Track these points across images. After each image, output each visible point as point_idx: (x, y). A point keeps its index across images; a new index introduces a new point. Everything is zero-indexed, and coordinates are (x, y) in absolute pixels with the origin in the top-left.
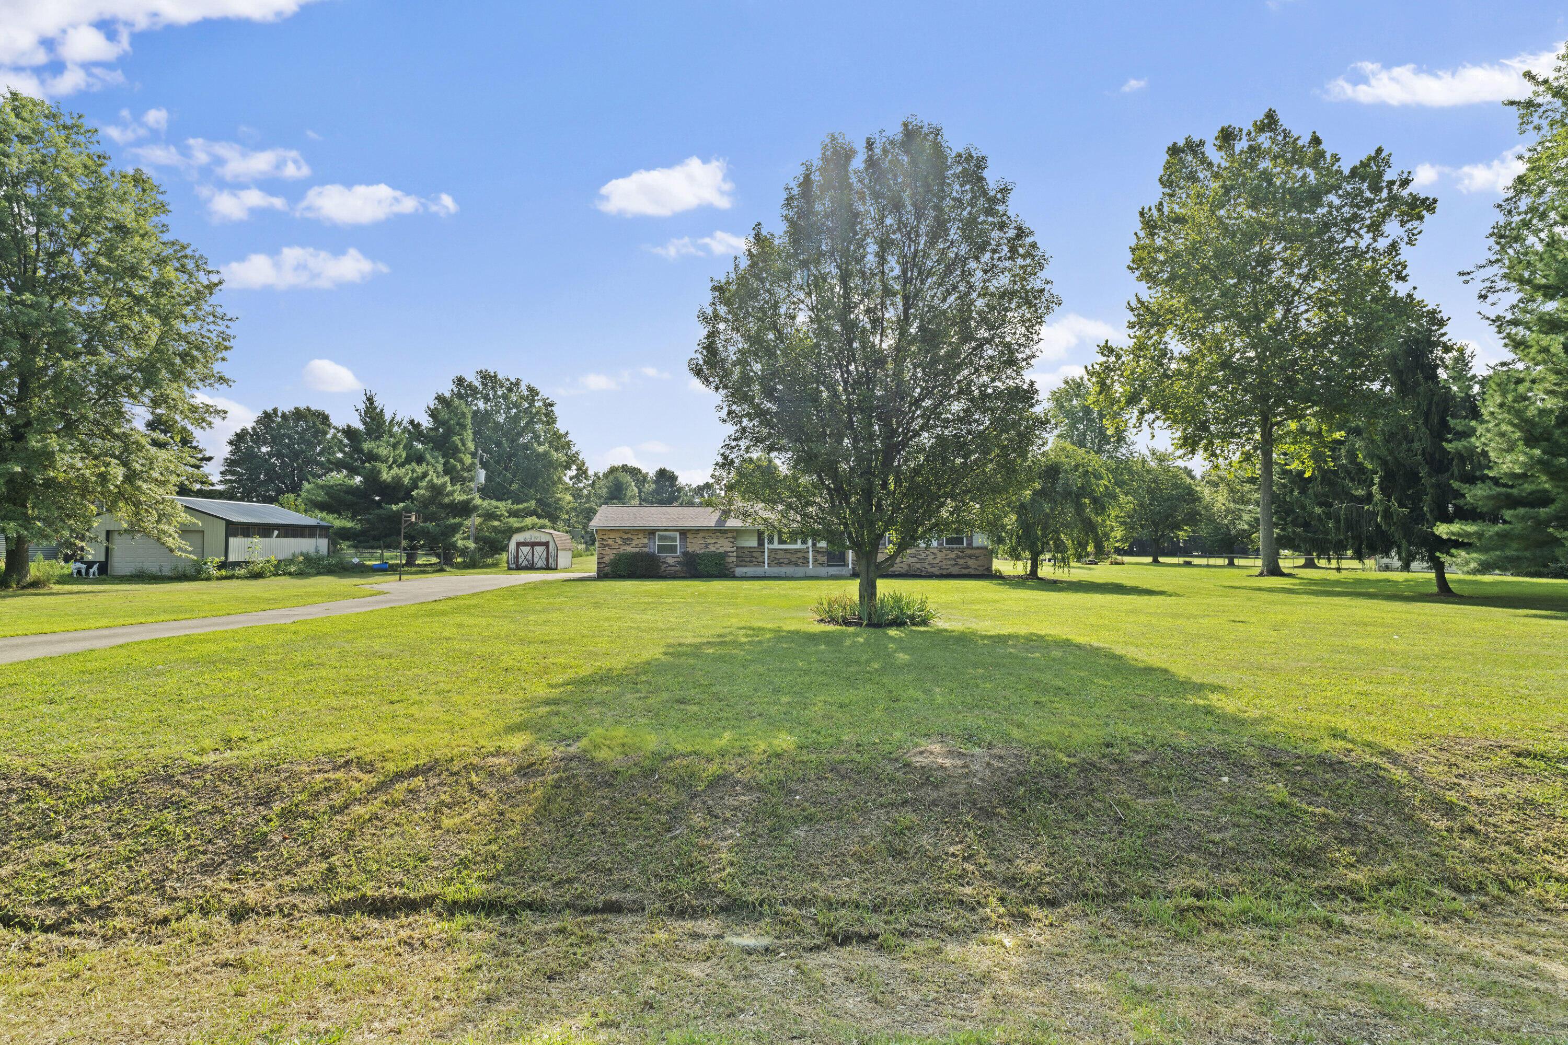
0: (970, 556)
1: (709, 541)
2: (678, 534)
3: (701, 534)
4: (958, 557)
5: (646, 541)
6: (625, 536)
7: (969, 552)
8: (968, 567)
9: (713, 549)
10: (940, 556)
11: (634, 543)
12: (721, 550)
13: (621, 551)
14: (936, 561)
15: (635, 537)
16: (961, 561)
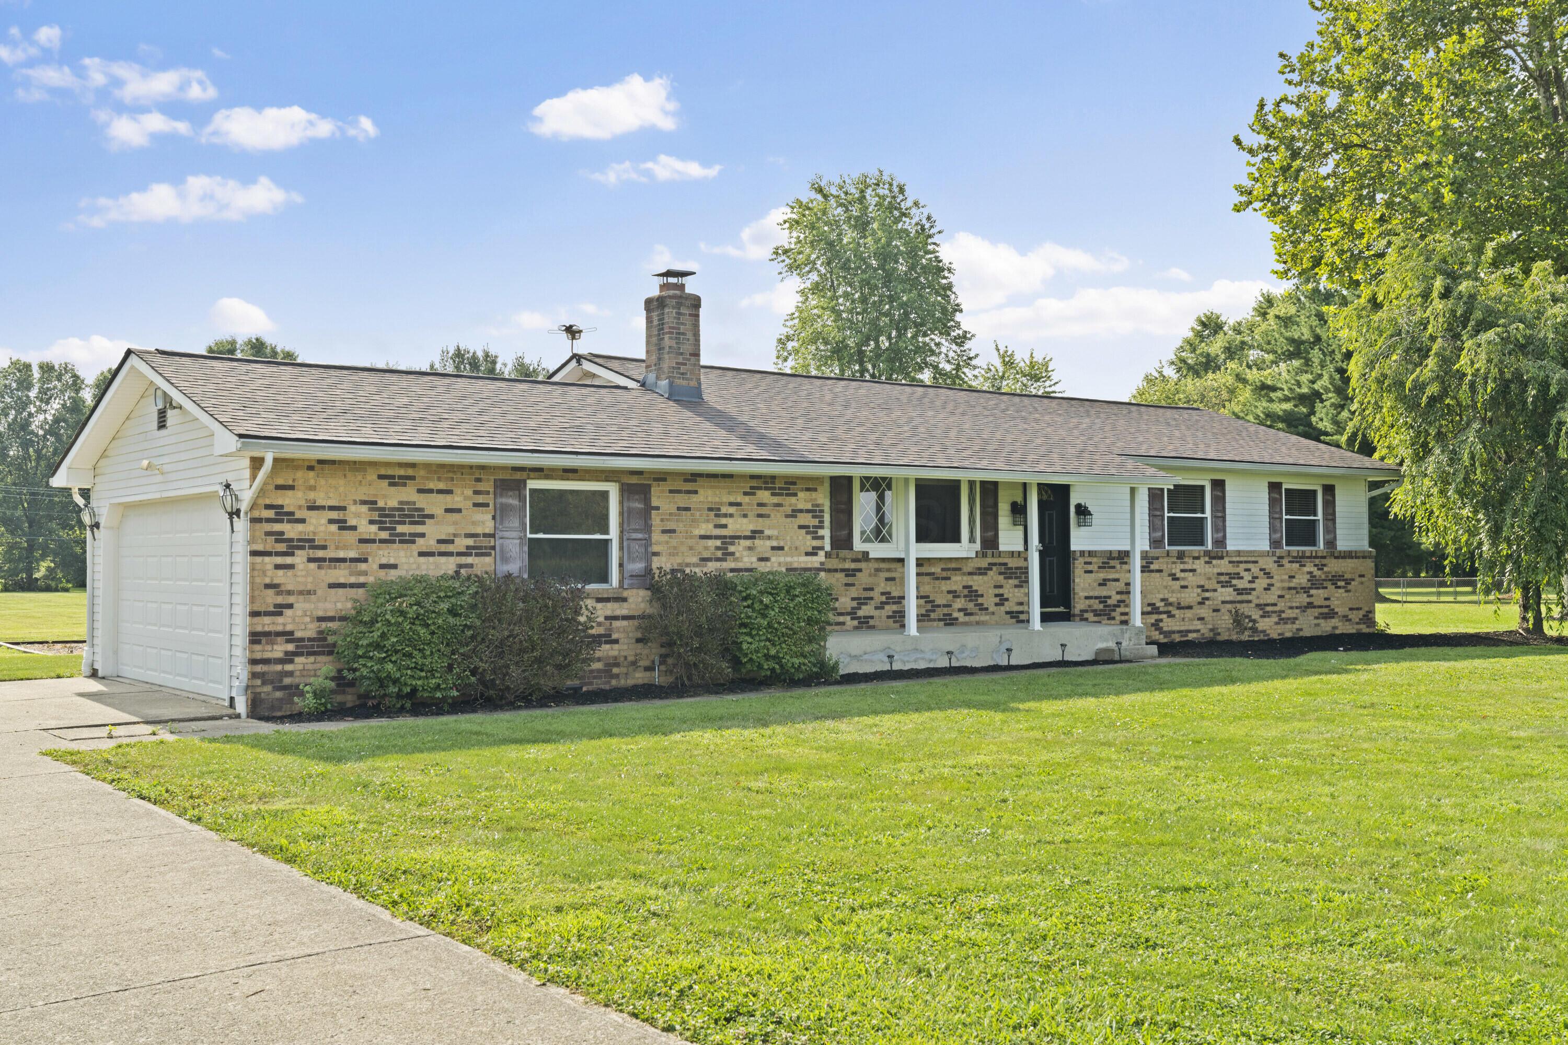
0: (1335, 579)
1: (737, 525)
2: (613, 490)
3: (707, 495)
4: (1315, 583)
5: (484, 522)
6: (391, 498)
7: (1334, 566)
8: (1330, 614)
9: (748, 560)
10: (1279, 577)
11: (433, 532)
12: (777, 563)
13: (371, 574)
14: (1271, 597)
15: (433, 504)
16: (1318, 595)
